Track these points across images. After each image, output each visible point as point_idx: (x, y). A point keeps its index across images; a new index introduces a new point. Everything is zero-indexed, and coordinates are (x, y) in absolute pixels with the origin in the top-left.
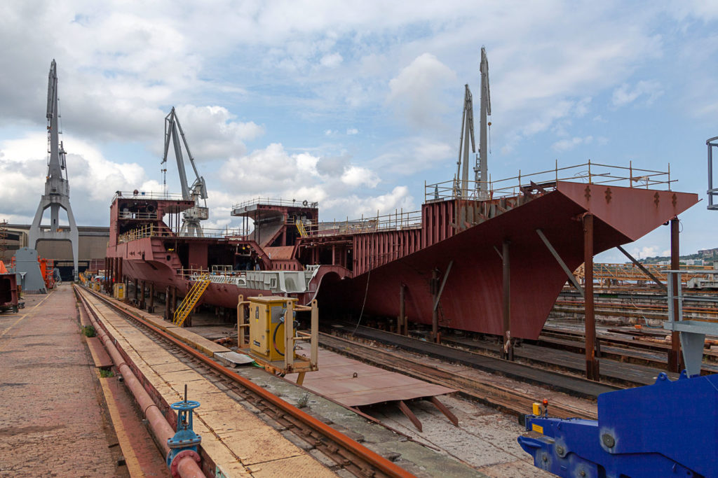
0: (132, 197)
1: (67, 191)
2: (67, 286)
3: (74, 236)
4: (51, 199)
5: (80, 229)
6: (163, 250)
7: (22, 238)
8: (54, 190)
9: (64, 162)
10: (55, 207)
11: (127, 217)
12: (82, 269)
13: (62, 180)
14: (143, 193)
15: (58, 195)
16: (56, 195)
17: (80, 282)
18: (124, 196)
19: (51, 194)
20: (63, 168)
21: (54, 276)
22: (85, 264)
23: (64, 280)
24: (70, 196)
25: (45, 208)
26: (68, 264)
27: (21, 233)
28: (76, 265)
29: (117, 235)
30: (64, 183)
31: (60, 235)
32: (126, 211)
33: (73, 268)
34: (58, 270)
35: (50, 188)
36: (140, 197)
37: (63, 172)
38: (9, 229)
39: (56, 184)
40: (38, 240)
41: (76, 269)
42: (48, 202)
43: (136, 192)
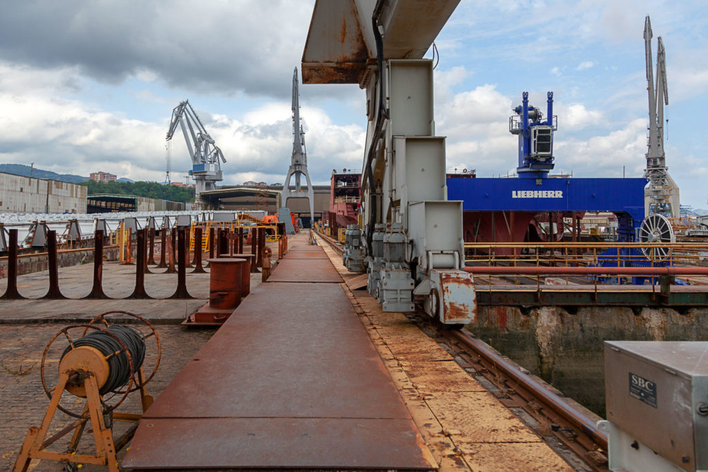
0: (342, 173)
1: (306, 161)
2: (307, 231)
3: (310, 194)
4: (295, 168)
5: (314, 188)
6: (353, 210)
7: (278, 197)
8: (297, 162)
9: (303, 140)
10: (298, 173)
11: (339, 186)
12: (316, 219)
13: (302, 154)
14: (349, 170)
15: (300, 165)
16: (298, 165)
17: (315, 229)
18: (338, 173)
19: (295, 165)
20: (303, 144)
21: (299, 224)
22: (319, 215)
23: (305, 227)
24: (308, 165)
25: (292, 175)
26: (308, 215)
27: (277, 193)
28: (312, 216)
29: (335, 198)
30: (304, 155)
31: (301, 194)
32: (340, 182)
33: (310, 218)
34: (300, 220)
35: (294, 160)
36: (347, 173)
37: (303, 147)
38: (270, 191)
39: (298, 157)
40: (288, 198)
41: (313, 219)
42: (293, 171)
43: (345, 170)
